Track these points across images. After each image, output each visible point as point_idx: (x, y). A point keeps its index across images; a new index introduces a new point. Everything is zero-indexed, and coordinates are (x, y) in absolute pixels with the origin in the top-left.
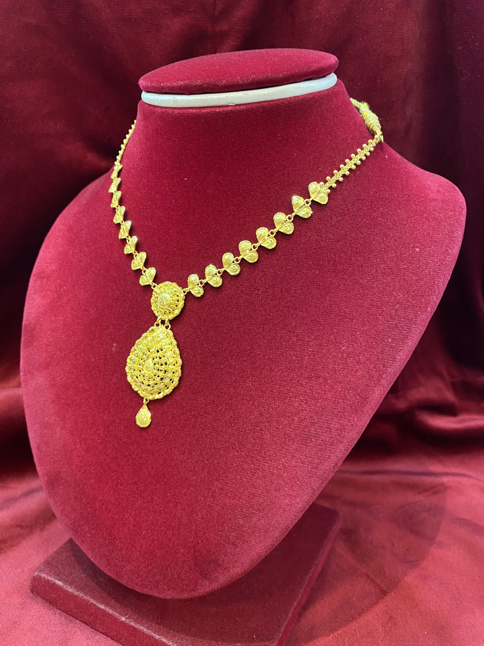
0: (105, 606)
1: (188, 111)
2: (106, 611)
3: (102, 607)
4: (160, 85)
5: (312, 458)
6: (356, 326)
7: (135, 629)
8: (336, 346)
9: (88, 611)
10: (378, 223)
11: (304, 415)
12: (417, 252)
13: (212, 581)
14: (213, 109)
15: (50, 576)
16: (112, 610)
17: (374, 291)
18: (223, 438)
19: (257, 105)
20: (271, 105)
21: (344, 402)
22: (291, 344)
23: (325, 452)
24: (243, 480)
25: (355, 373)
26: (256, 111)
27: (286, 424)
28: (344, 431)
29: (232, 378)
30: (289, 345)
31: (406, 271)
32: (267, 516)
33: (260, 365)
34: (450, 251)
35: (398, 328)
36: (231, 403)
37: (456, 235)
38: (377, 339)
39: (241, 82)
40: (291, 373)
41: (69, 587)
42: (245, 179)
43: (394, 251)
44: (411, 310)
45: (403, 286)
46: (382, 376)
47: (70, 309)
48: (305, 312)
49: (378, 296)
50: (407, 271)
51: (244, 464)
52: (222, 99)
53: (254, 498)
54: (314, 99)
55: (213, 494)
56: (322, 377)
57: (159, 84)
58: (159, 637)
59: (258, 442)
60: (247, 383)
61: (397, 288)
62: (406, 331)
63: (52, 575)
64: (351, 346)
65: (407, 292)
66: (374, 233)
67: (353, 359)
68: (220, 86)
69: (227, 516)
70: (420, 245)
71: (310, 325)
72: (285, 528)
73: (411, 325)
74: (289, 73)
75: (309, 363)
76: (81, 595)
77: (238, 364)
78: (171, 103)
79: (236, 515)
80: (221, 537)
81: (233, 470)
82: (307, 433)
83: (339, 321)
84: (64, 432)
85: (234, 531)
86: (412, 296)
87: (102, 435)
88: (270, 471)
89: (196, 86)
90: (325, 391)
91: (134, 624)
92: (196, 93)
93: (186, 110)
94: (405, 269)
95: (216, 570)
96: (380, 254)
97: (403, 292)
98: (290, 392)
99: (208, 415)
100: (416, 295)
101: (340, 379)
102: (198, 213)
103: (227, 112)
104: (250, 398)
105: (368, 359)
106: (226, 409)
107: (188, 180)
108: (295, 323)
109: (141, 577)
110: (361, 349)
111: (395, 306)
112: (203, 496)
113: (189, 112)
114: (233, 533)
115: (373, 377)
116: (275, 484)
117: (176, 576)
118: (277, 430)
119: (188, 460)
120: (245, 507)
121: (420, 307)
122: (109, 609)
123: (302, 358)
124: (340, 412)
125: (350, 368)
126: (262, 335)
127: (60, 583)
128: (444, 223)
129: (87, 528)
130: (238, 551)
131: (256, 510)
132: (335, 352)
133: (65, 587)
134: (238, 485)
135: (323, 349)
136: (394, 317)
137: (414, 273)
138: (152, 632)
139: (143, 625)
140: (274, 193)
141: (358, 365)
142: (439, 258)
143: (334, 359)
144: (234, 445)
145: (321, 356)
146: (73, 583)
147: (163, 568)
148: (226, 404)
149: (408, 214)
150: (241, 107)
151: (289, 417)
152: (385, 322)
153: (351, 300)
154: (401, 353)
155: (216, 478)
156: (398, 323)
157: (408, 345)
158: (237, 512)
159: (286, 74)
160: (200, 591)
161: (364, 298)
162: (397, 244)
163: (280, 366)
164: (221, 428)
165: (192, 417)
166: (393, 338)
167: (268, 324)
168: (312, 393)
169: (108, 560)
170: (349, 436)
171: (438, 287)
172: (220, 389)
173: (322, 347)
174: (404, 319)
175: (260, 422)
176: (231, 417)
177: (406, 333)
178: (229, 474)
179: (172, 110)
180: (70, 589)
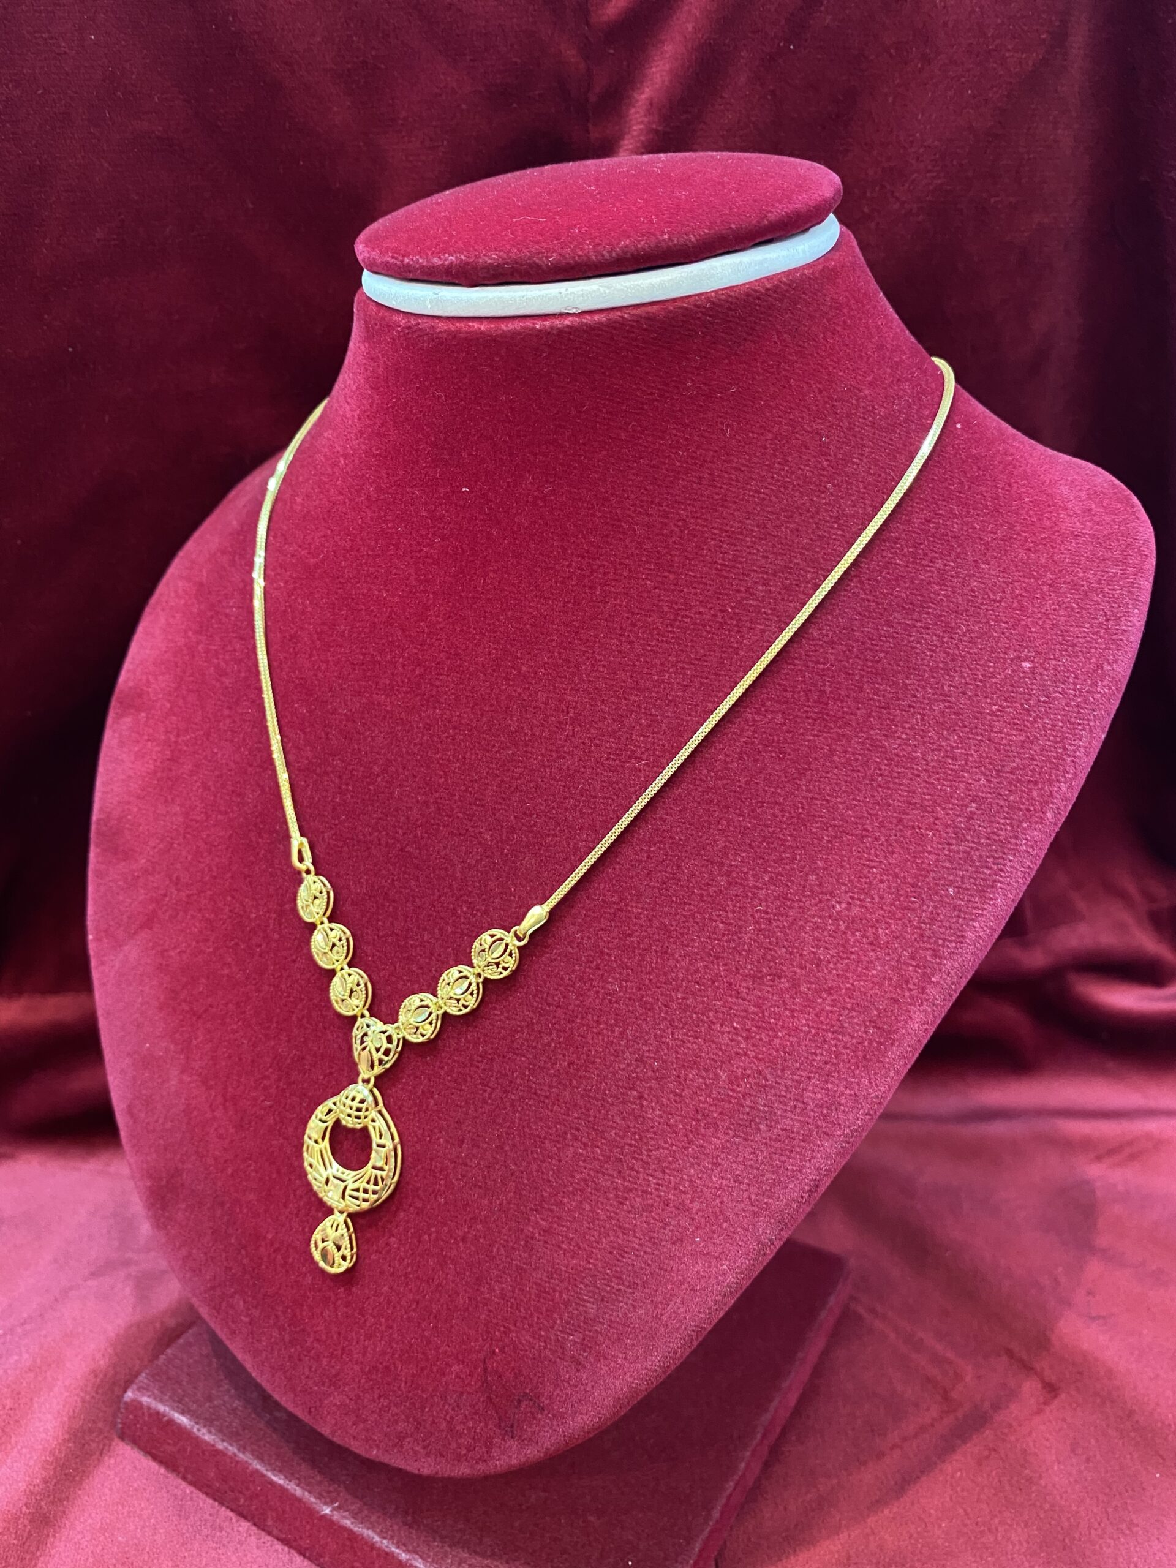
0: (286, 1477)
1: (469, 326)
2: (287, 1490)
3: (279, 1480)
4: (402, 261)
5: (758, 1169)
6: (869, 854)
7: (352, 1537)
8: (820, 901)
9: (248, 1489)
10: (930, 598)
11: (741, 1067)
12: (1024, 672)
13: (526, 1442)
14: (529, 323)
15: (161, 1401)
16: (302, 1488)
17: (917, 769)
18: (552, 1111)
19: (635, 312)
20: (671, 312)
21: (838, 1040)
22: (715, 892)
23: (789, 1157)
24: (598, 1214)
25: (866, 968)
26: (632, 326)
27: (698, 1087)
28: (836, 1109)
29: (574, 971)
30: (709, 895)
31: (995, 718)
32: (652, 1301)
33: (639, 942)
34: (1107, 667)
35: (972, 861)
36: (571, 1029)
37: (1124, 628)
38: (920, 887)
39: (594, 258)
40: (712, 963)
41: (204, 1430)
42: (607, 492)
43: (971, 670)
44: (1005, 818)
45: (987, 757)
46: (930, 978)
47: (199, 787)
48: (749, 815)
49: (927, 782)
50: (998, 721)
51: (600, 1175)
52: (550, 299)
53: (623, 1257)
54: (775, 292)
55: (527, 1242)
56: (786, 976)
57: (400, 258)
58: (408, 1557)
59: (632, 1125)
60: (608, 983)
61: (972, 762)
62: (991, 868)
63: (167, 1401)
64: (859, 902)
65: (997, 771)
66: (919, 624)
67: (863, 936)
68: (545, 268)
69: (561, 1296)
70: (1033, 654)
71: (759, 847)
72: (693, 1331)
73: (1005, 854)
74: (712, 231)
75: (755, 941)
76: (232, 1450)
77: (589, 938)
78: (429, 307)
79: (580, 1293)
80: (545, 1342)
81: (574, 1188)
82: (748, 1110)
83: (829, 842)
84: (186, 1078)
85: (576, 1331)
86: (1010, 783)
87: (273, 1091)
88: (660, 1197)
89: (487, 268)
90: (792, 1011)
91: (352, 1523)
92: (486, 282)
93: (462, 325)
94: (992, 714)
95: (534, 1418)
96: (934, 677)
97: (988, 773)
98: (711, 1010)
99: (517, 1055)
100: (1019, 781)
101: (830, 983)
102: (495, 572)
103: (561, 332)
104: (616, 1020)
105: (897, 937)
106: (560, 1043)
107: (472, 491)
108: (725, 842)
109: (365, 1421)
110: (881, 912)
111: (967, 806)
112: (504, 1247)
113: (471, 329)
114: (572, 1335)
115: (907, 982)
116: (671, 1227)
117: (444, 1425)
118: (677, 1098)
119: (471, 1160)
120: (600, 1276)
121: (1028, 810)
122: (294, 1486)
123: (740, 927)
124: (826, 1063)
125: (854, 956)
126: (645, 867)
127: (183, 1420)
128: (1097, 595)
129: (242, 1303)
130: (584, 1377)
131: (627, 1284)
132: (820, 917)
133: (195, 1430)
134: (586, 1224)
135: (791, 907)
136: (963, 834)
137: (1015, 724)
138: (393, 1543)
139: (372, 1527)
140: (676, 525)
141: (873, 950)
142: (1078, 687)
143: (816, 934)
144: (578, 1130)
145: (785, 924)
146: (214, 1420)
147: (414, 1404)
148: (558, 1031)
149: (1006, 575)
150: (597, 318)
151: (706, 1070)
152: (940, 846)
153: (860, 790)
154: (976, 924)
155: (535, 1205)
156: (972, 848)
157: (994, 904)
158: (582, 1286)
159: (706, 234)
160: (498, 1463)
161: (891, 785)
162: (975, 650)
163: (688, 946)
164: (546, 1088)
165: (480, 1059)
166: (958, 887)
167: (661, 842)
168: (763, 1013)
169: (290, 1379)
170: (849, 1120)
171: (1073, 761)
172: (545, 995)
173: (789, 903)
174: (988, 839)
175: (638, 1078)
176: (570, 1063)
177: (990, 875)
178: (563, 1197)
179: (431, 323)
180: (207, 1436)
